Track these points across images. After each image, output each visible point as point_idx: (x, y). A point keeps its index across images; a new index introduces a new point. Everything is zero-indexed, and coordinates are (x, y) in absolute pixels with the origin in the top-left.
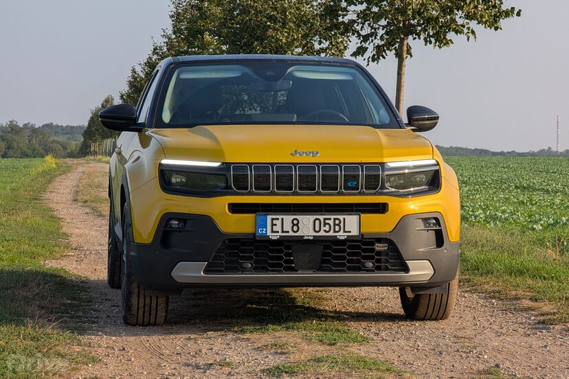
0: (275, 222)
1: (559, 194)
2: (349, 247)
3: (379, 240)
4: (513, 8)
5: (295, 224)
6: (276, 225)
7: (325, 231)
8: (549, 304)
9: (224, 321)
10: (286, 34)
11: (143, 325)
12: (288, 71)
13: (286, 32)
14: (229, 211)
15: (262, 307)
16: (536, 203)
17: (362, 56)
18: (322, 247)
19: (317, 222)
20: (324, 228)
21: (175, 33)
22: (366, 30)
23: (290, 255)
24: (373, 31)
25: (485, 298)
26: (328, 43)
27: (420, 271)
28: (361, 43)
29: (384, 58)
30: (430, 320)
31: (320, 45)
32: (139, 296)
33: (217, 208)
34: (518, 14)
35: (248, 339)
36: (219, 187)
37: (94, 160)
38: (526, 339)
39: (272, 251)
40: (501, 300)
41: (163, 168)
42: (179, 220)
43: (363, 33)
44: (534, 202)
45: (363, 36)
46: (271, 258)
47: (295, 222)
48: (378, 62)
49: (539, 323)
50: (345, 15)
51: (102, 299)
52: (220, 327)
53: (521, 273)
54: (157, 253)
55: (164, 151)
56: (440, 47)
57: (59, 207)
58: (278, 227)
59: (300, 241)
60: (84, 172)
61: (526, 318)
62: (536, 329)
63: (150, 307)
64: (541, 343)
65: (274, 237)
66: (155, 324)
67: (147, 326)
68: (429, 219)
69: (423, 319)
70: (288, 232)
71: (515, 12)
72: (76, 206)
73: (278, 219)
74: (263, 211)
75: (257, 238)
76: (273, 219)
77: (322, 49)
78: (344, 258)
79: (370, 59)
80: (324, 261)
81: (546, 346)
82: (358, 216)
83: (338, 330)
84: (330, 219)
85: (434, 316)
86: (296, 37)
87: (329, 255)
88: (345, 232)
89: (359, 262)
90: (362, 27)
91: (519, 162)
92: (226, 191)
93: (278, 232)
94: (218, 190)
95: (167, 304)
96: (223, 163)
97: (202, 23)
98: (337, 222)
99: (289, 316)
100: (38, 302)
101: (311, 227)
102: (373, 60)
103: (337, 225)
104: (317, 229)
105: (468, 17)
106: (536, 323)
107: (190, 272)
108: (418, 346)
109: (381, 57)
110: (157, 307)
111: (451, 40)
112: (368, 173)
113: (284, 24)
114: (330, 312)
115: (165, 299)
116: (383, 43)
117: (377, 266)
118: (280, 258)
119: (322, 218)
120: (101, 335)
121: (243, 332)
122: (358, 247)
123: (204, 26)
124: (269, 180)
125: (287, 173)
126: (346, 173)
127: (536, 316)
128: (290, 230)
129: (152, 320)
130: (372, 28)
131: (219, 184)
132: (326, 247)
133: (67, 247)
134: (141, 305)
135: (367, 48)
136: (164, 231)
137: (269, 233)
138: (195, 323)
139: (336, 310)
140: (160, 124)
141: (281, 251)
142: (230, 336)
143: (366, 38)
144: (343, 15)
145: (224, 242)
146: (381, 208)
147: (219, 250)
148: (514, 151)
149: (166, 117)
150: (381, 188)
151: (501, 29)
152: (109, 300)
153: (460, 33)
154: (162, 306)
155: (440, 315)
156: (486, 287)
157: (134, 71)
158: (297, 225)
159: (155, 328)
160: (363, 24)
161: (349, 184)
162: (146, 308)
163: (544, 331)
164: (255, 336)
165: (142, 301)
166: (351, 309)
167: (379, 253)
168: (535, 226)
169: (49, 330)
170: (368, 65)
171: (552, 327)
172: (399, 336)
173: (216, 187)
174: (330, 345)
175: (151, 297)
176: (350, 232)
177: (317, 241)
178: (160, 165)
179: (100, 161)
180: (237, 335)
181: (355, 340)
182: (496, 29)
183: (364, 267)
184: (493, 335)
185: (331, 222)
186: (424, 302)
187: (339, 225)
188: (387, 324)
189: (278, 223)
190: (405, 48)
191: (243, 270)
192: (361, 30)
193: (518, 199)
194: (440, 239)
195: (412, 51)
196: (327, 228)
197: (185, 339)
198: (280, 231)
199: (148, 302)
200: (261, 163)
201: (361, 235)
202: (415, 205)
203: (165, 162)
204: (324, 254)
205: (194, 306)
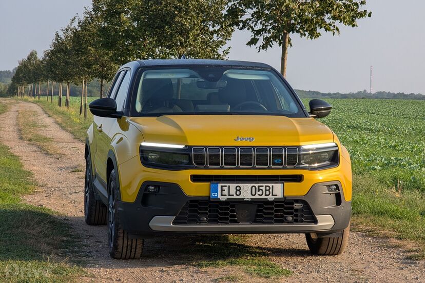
0: (224, 188)
1: (381, 132)
2: (276, 206)
3: (297, 201)
4: (365, 11)
5: (238, 190)
6: (224, 190)
7: (259, 195)
8: (411, 242)
9: (183, 256)
10: (189, 21)
11: (125, 259)
12: (224, 73)
13: (188, 19)
14: (191, 180)
15: (207, 244)
16: (367, 143)
17: (255, 45)
18: (257, 206)
19: (254, 188)
20: (259, 193)
21: (94, 10)
22: (259, 27)
23: (234, 211)
24: (264, 27)
25: (363, 236)
26: (219, 26)
27: (325, 222)
28: (255, 35)
29: (271, 46)
30: (328, 255)
31: (213, 28)
32: (123, 239)
33: (182, 178)
34: (370, 15)
35: (206, 272)
36: (184, 163)
37: (22, 100)
38: (401, 272)
39: (221, 209)
40: (375, 238)
41: (143, 149)
42: (155, 186)
43: (256, 28)
44: (365, 142)
45: (257, 31)
46: (221, 214)
47: (238, 188)
48: (267, 49)
49: (407, 258)
50: (243, 15)
51: (87, 236)
52: (182, 261)
53: (381, 213)
54: (139, 209)
55: (143, 136)
56: (312, 39)
57: (11, 145)
58: (225, 192)
59: (241, 201)
60: (17, 111)
61: (397, 253)
62: (406, 263)
63: (132, 246)
64: (412, 276)
65: (223, 199)
66: (134, 258)
67: (128, 259)
68: (332, 185)
69: (324, 255)
70: (233, 195)
71: (367, 14)
72: (23, 144)
73: (226, 186)
74: (215, 180)
75: (211, 200)
76: (222, 186)
77: (214, 31)
78: (272, 214)
79: (261, 48)
80: (257, 216)
81: (417, 278)
82: (282, 184)
83: (267, 265)
84: (263, 186)
85: (331, 253)
86: (196, 22)
87: (261, 211)
88: (273, 195)
89: (282, 216)
90: (255, 24)
91: (345, 103)
92: (189, 166)
93: (226, 195)
94: (183, 165)
95: (143, 244)
96: (186, 146)
97: (118, 6)
98: (268, 188)
99: (230, 253)
100: (44, 240)
101: (249, 192)
102: (263, 48)
103: (268, 190)
104: (253, 194)
105: (334, 18)
106: (405, 259)
107: (163, 223)
108: (327, 278)
109: (269, 46)
110: (136, 246)
111: (319, 33)
112: (289, 153)
113: (187, 13)
114: (256, 248)
115: (142, 241)
116: (270, 35)
117: (295, 219)
118: (227, 214)
119: (257, 185)
120: (97, 268)
121: (200, 266)
122: (282, 206)
123: (120, 8)
124: (219, 158)
125: (232, 153)
126: (274, 153)
127: (404, 252)
128: (234, 194)
129: (132, 255)
130: (263, 25)
131: (185, 161)
132: (259, 206)
133: (37, 185)
134: (125, 245)
135: (259, 39)
136: (144, 194)
137: (219, 196)
138: (162, 258)
139: (259, 246)
140: (135, 114)
141: (228, 209)
142: (191, 269)
143: (258, 32)
144: (241, 15)
145: (188, 202)
146: (298, 179)
147: (184, 208)
148: (338, 93)
149: (139, 108)
150: (299, 164)
151: (357, 26)
152: (92, 236)
153: (329, 30)
154: (139, 246)
155: (336, 252)
156: (361, 226)
157: (57, 35)
158: (239, 190)
159: (134, 261)
160: (257, 22)
161: (276, 161)
162: (129, 247)
163: (412, 265)
164: (210, 269)
165: (125, 242)
166: (269, 246)
167: (297, 210)
168: (376, 167)
169: (63, 264)
170: (259, 51)
171: (417, 262)
172: (311, 269)
173: (182, 163)
174: (266, 277)
175: (132, 240)
176: (277, 195)
177: (253, 202)
178: (141, 146)
179: (26, 101)
180: (196, 268)
181: (282, 274)
182: (353, 26)
183: (286, 220)
184: (377, 268)
185: (263, 189)
186: (325, 243)
187: (269, 190)
188: (300, 259)
189: (226, 189)
190: (287, 40)
191: (200, 222)
192: (255, 26)
193: (353, 139)
194: (338, 200)
195: (292, 41)
196: (260, 192)
197: (160, 271)
198: (227, 194)
199: (130, 243)
200: (213, 146)
201: (285, 197)
202: (323, 176)
203: (144, 144)
204: (258, 211)
205: (156, 242)
